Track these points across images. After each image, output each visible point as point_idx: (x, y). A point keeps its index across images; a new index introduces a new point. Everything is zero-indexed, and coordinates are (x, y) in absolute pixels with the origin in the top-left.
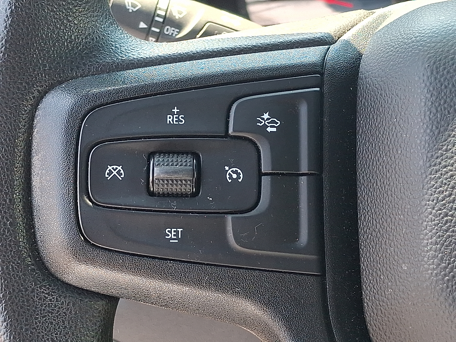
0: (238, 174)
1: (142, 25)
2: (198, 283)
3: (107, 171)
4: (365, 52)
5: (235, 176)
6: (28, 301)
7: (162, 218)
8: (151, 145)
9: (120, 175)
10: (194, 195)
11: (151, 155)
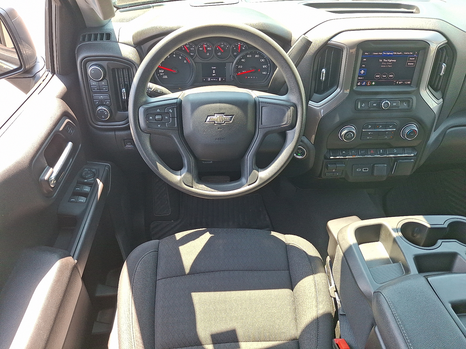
4: (183, 100)
11: (155, 115)
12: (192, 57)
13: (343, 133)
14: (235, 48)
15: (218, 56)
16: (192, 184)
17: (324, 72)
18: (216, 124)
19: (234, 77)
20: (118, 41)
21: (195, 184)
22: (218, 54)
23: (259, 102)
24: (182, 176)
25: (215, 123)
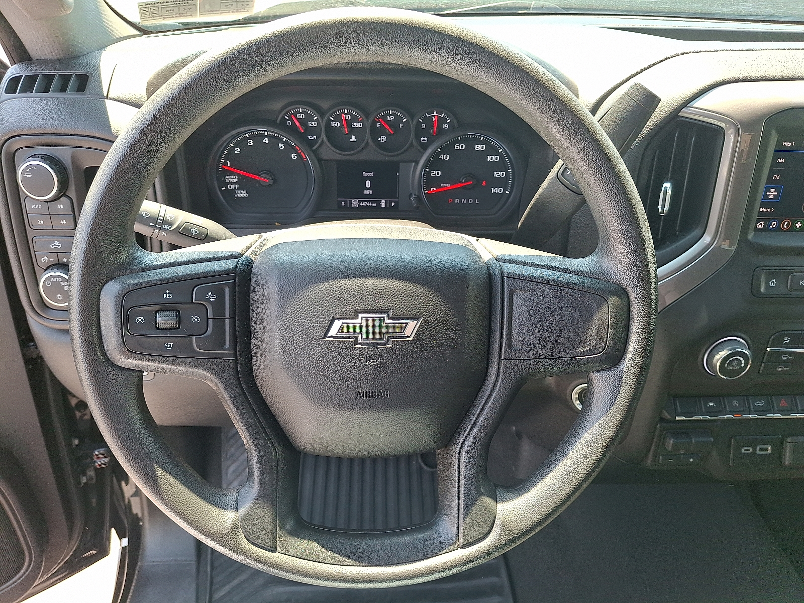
0: (198, 319)
1: (151, 224)
2: (181, 365)
3: (136, 320)
4: (256, 261)
5: (196, 320)
6: (102, 375)
7: (163, 340)
8: (156, 308)
9: (143, 321)
10: (178, 328)
11: (157, 312)
12: (311, 144)
13: (717, 357)
14: (424, 126)
15: (380, 145)
16: (274, 540)
17: (669, 192)
18: (360, 344)
19: (419, 198)
20: (105, 95)
21: (284, 539)
22: (379, 139)
23: (503, 278)
24: (243, 510)
25: (356, 342)
